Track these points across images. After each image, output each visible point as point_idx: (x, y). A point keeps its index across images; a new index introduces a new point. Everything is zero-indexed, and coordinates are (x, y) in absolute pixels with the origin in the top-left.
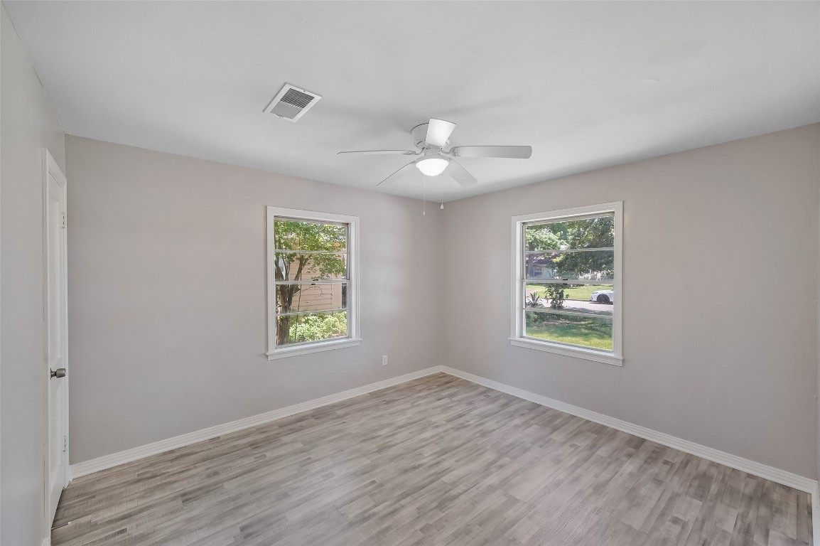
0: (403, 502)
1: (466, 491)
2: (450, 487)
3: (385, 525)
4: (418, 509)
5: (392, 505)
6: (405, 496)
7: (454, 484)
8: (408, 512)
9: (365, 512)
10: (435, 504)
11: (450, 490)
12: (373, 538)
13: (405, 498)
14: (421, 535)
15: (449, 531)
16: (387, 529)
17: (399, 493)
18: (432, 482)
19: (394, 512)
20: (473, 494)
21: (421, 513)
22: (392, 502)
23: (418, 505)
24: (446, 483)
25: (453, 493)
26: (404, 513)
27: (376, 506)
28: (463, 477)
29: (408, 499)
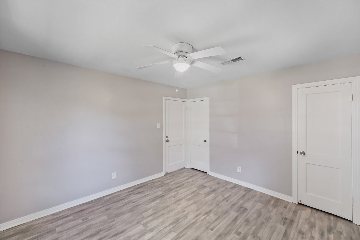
0: (194, 220)
1: (165, 228)
2: (172, 229)
3: (198, 212)
4: (187, 218)
5: (198, 219)
6: (194, 223)
7: (170, 231)
8: (191, 216)
9: (208, 216)
10: (180, 220)
11: (173, 228)
12: (201, 208)
13: (194, 222)
14: (185, 210)
15: (175, 212)
16: (197, 211)
17: (197, 224)
18: (182, 232)
19: (196, 216)
20: (162, 226)
21: (186, 217)
22: (198, 220)
23: (187, 220)
24: (174, 232)
25: (171, 226)
26: (193, 216)
27: (205, 218)
28: (164, 237)
29: (192, 222)
